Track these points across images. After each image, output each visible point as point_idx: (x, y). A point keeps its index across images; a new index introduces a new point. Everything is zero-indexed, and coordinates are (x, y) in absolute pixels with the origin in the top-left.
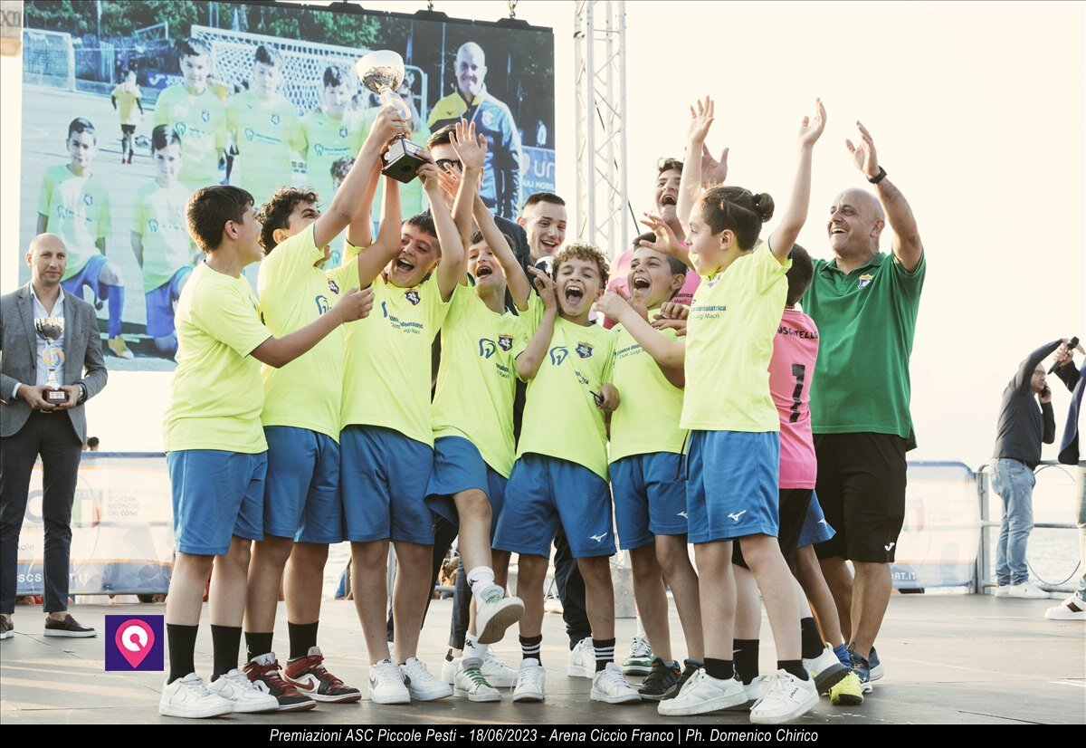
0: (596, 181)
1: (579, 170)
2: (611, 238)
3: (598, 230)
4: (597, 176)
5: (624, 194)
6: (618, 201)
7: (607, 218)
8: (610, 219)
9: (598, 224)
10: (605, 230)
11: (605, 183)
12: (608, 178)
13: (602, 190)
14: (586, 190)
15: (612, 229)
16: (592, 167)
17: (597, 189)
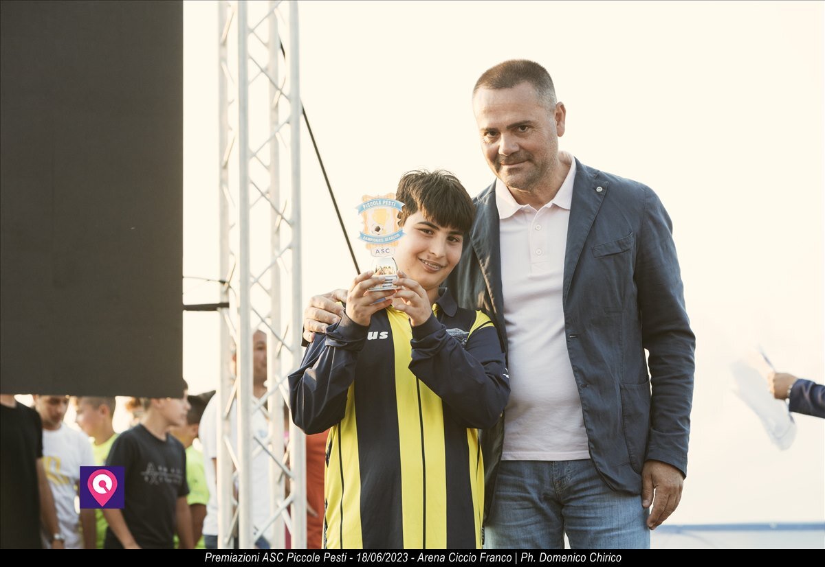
0: (250, 77)
1: (223, 59)
2: (274, 168)
3: (254, 155)
4: (252, 70)
5: (295, 98)
6: (286, 109)
7: (268, 137)
8: (273, 139)
9: (253, 145)
10: (265, 155)
11: (264, 79)
12: (270, 73)
13: (259, 89)
14: (233, 92)
15: (275, 154)
16: (244, 56)
17: (252, 90)
